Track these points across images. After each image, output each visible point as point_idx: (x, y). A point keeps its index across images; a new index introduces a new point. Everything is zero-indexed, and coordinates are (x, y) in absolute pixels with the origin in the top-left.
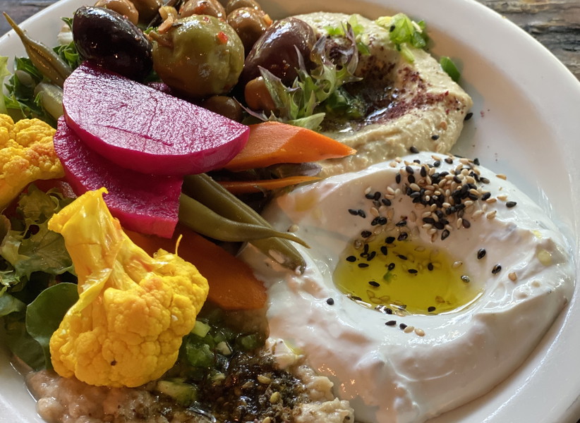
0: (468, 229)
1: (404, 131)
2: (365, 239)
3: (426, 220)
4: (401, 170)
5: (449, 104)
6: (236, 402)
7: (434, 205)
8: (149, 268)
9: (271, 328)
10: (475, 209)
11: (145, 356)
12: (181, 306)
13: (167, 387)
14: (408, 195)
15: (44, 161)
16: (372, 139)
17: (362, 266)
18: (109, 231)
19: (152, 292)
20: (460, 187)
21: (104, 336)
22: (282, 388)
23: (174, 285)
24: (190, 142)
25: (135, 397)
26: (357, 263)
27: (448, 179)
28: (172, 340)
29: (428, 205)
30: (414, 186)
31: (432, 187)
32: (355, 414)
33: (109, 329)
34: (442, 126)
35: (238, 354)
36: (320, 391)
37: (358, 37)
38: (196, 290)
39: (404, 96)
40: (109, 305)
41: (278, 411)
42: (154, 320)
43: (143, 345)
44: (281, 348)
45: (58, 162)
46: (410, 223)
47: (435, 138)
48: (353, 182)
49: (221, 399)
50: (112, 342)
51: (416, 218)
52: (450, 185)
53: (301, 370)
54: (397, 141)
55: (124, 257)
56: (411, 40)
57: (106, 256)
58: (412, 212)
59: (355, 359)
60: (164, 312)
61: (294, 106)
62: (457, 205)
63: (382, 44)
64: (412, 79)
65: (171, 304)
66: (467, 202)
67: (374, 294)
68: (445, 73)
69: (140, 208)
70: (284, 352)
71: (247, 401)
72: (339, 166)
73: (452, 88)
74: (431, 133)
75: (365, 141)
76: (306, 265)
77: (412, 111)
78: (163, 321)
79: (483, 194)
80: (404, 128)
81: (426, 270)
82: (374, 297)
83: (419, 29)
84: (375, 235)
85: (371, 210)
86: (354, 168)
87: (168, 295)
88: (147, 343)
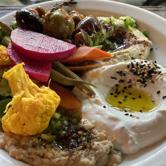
0: (153, 84)
1: (130, 52)
2: (116, 87)
3: (138, 81)
4: (129, 64)
5: (145, 44)
6: (70, 141)
7: (141, 75)
8: (39, 91)
9: (83, 116)
10: (156, 76)
11: (36, 122)
12: (50, 104)
13: (44, 136)
14: (132, 72)
15: (3, 57)
16: (119, 54)
17: (115, 96)
18: (24, 78)
19: (39, 98)
20: (150, 69)
21: (21, 114)
22: (87, 136)
23: (48, 97)
24: (55, 49)
25: (32, 139)
26: (114, 95)
27: (146, 67)
28: (46, 117)
29: (139, 76)
30: (134, 69)
31: (140, 69)
32: (114, 146)
33: (23, 112)
34: (143, 51)
35: (71, 125)
36: (101, 138)
37: (113, 23)
38: (56, 99)
39: (129, 42)
40: (23, 103)
41: (85, 144)
42: (40, 108)
43: (35, 118)
44: (86, 122)
45: (8, 58)
46: (133, 82)
47: (140, 55)
48: (112, 67)
49: (64, 141)
50: (24, 116)
51: (135, 80)
52: (146, 69)
53: (94, 130)
54: (127, 55)
55: (30, 87)
56: (131, 25)
57: (23, 86)
58: (133, 78)
59: (114, 126)
60: (43, 105)
61: (92, 43)
62: (149, 75)
63: (122, 26)
64: (132, 36)
65: (46, 103)
66: (153, 74)
67: (120, 106)
68: (143, 35)
69: (36, 71)
70: (87, 124)
71: (74, 141)
72: (107, 63)
73: (146, 39)
74: (139, 53)
75: (116, 55)
76: (95, 95)
77: (132, 46)
78: (43, 109)
79: (158, 72)
80: (130, 51)
81: (139, 98)
82: (120, 107)
83: (134, 21)
84: (120, 86)
85: (119, 77)
86: (113, 63)
87: (45, 99)
88: (37, 117)
